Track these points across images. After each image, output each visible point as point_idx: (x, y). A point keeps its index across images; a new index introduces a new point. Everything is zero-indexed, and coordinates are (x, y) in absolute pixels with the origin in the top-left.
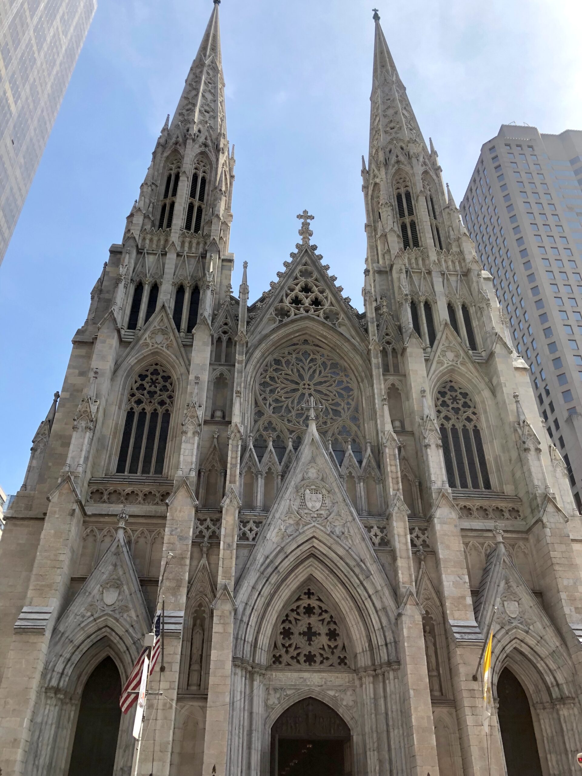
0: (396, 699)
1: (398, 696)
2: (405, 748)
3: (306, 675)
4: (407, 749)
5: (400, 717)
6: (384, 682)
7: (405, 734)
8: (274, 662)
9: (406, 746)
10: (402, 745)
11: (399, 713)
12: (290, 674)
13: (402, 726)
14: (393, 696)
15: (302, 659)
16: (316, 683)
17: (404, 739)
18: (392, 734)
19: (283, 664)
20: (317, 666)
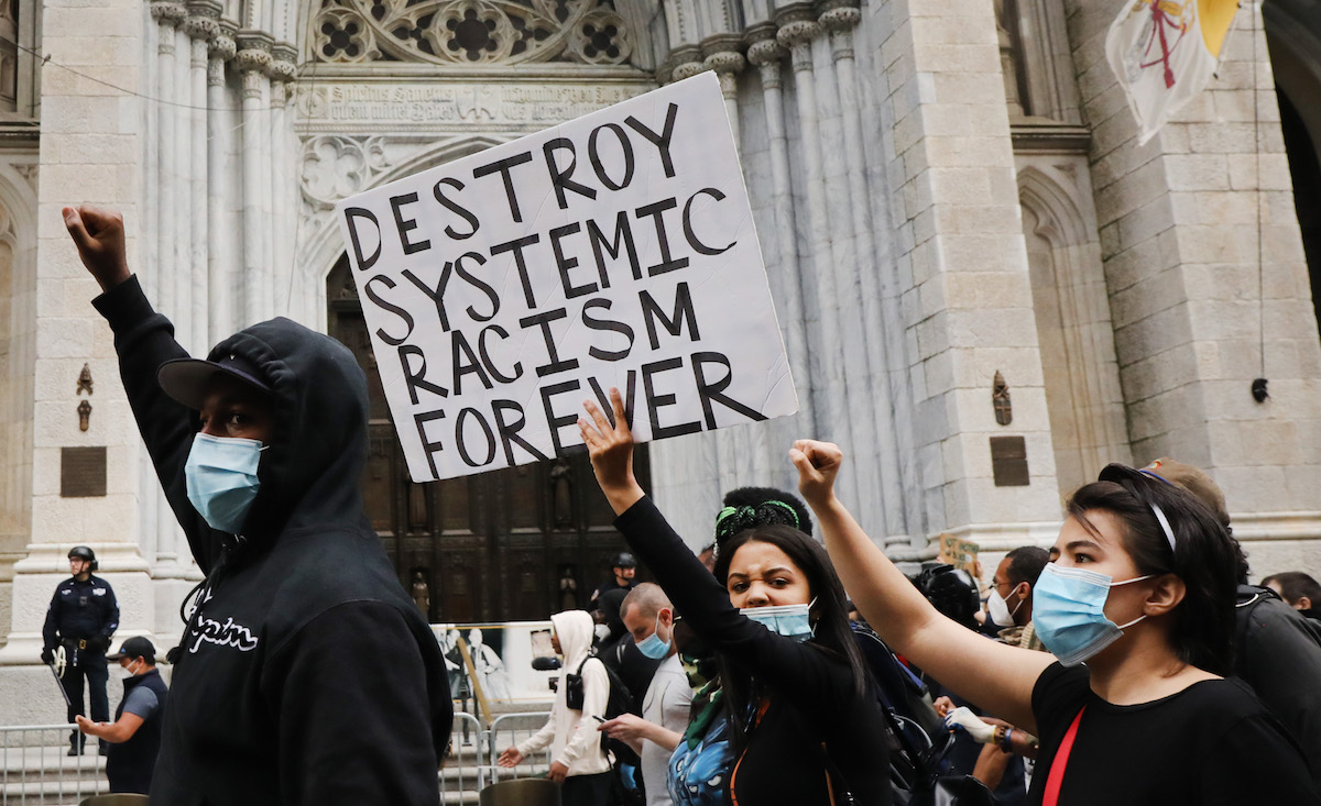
0: (842, 131)
1: (850, 119)
2: (880, 300)
3: (458, 91)
4: (891, 305)
5: (858, 195)
6: (786, 85)
7: (884, 250)
8: (329, 51)
9: (889, 292)
10: (868, 289)
11: (857, 179)
12: (393, 88)
13: (870, 224)
14: (830, 126)
15: (440, 33)
16: (500, 119)
17: (876, 269)
18: (820, 262)
19: (364, 55)
20: (500, 63)
